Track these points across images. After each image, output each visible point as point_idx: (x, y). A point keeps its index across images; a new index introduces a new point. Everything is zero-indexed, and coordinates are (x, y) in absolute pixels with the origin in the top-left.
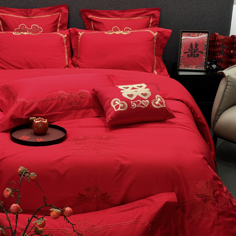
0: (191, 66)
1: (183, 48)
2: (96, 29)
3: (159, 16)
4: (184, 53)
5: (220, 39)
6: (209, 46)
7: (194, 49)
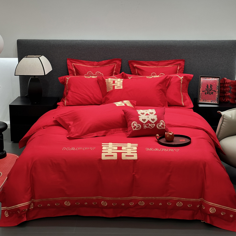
0: (208, 101)
1: (202, 88)
3: (184, 65)
4: (202, 91)
5: (228, 82)
6: (220, 87)
7: (210, 89)
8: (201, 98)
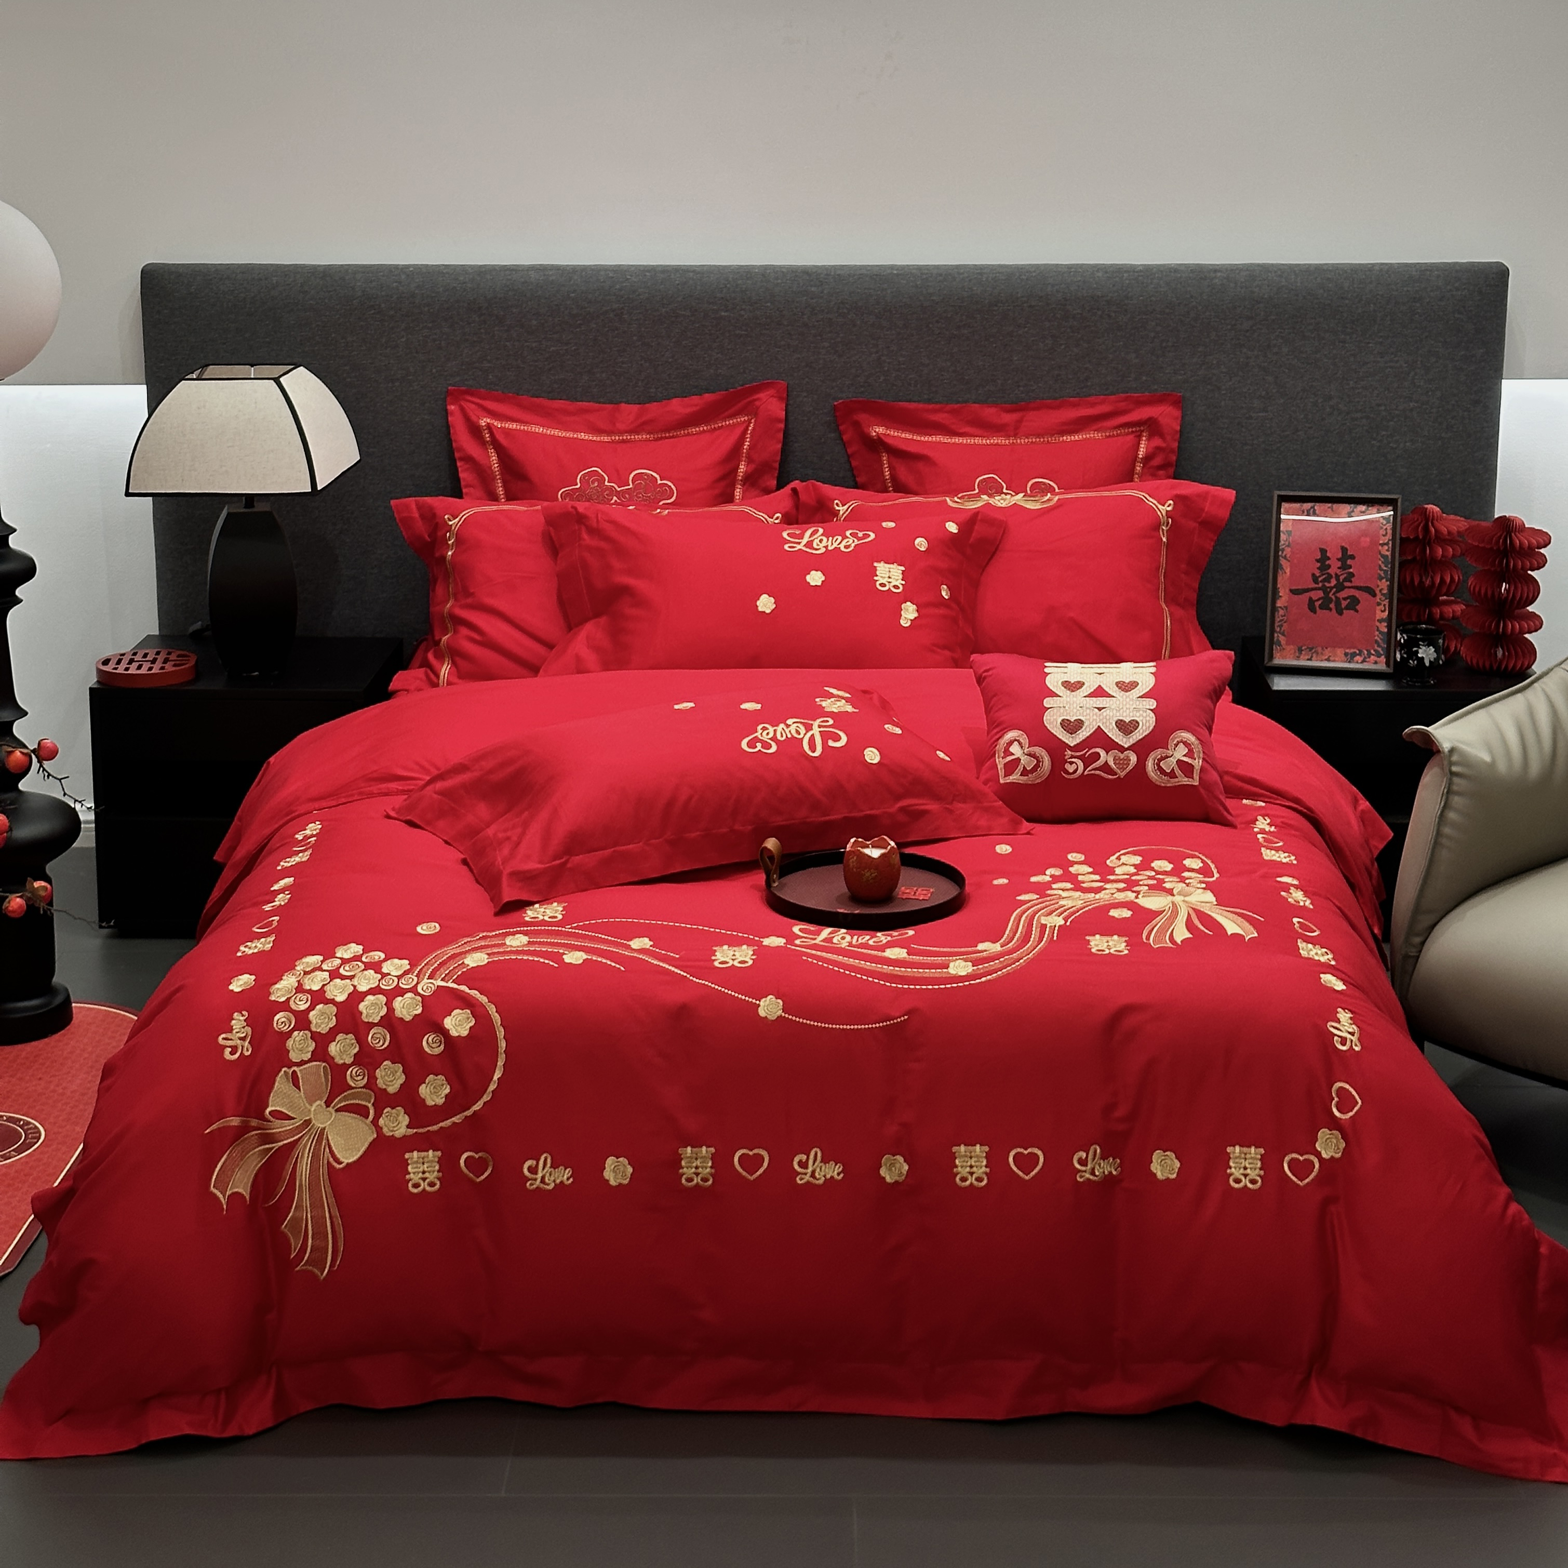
0: (1327, 653)
1: (1288, 571)
2: (901, 488)
3: (1179, 428)
5: (1449, 533)
6: (1400, 564)
7: (1337, 576)
8: (1283, 635)
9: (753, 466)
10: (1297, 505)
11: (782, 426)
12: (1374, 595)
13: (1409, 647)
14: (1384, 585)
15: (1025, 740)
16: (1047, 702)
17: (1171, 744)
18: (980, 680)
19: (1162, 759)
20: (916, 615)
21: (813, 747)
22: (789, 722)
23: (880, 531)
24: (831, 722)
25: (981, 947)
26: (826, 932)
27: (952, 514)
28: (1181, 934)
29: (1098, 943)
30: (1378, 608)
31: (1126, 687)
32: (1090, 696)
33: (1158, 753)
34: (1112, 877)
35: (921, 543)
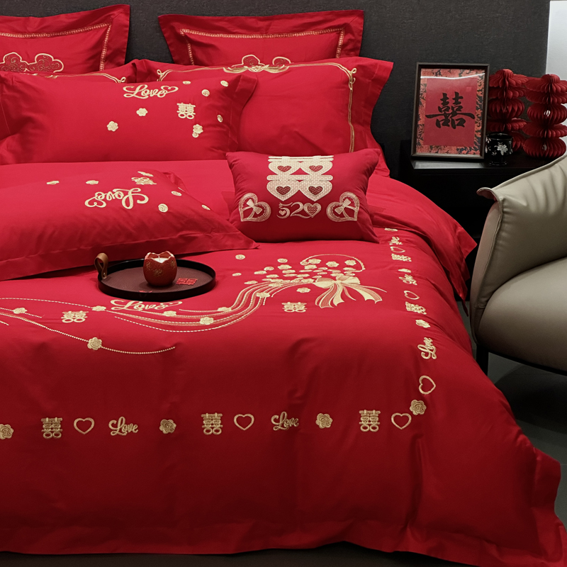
2: (199, 63)
3: (362, 29)
4: (428, 116)
7: (453, 108)
8: (422, 139)
9: (110, 51)
10: (430, 70)
11: (128, 29)
12: (474, 118)
13: (492, 145)
14: (479, 112)
15: (255, 198)
16: (269, 178)
17: (341, 199)
18: (231, 166)
19: (336, 207)
20: (202, 131)
21: (128, 204)
22: (114, 190)
23: (181, 86)
24: (139, 190)
25: (220, 310)
26: (130, 303)
27: (225, 77)
28: (338, 300)
29: (289, 307)
30: (476, 125)
31: (315, 169)
32: (294, 174)
33: (333, 204)
34: (302, 271)
35: (206, 93)
